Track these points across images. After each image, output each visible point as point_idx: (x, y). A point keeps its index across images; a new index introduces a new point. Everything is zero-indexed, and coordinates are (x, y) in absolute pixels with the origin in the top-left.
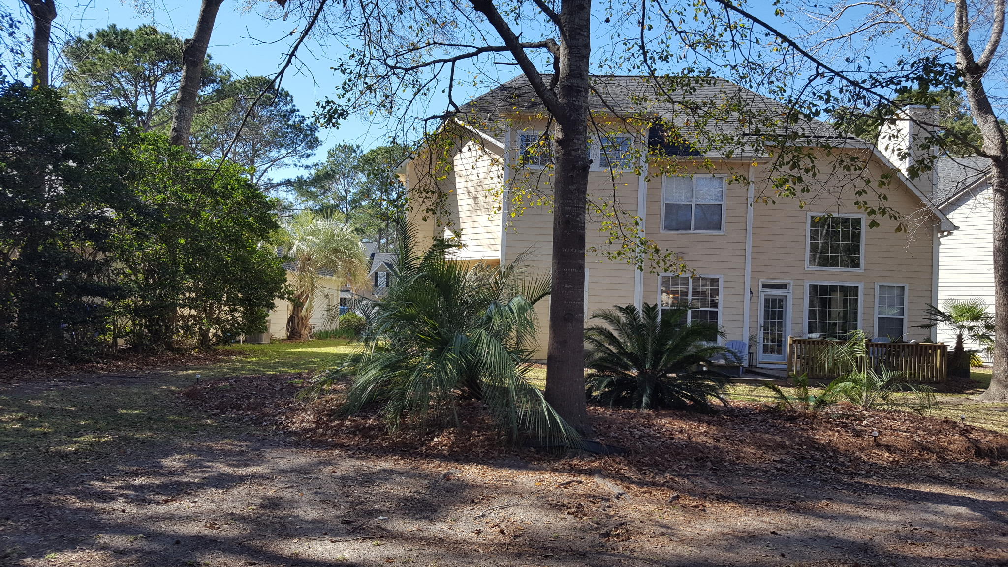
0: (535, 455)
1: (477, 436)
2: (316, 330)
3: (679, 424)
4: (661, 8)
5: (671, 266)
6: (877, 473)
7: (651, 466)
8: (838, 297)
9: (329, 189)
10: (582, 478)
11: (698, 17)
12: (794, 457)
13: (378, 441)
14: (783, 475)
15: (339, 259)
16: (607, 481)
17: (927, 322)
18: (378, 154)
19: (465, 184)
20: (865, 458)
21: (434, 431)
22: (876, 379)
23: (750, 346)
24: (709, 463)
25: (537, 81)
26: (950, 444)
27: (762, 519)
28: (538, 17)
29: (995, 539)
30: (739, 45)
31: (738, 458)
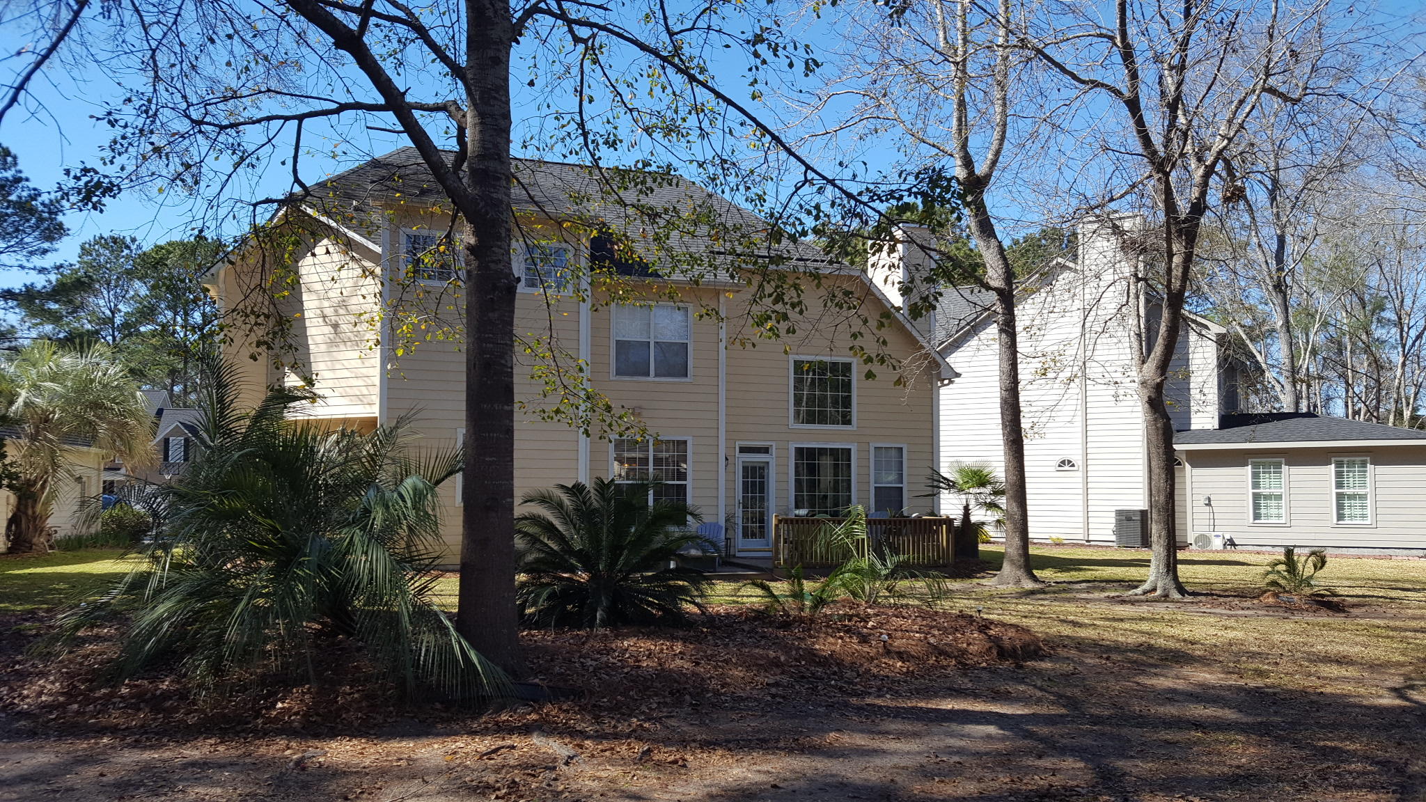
0: (444, 715)
1: (349, 694)
2: (60, 535)
3: (646, 645)
4: (605, 74)
5: (628, 429)
6: (890, 689)
7: (610, 710)
8: (827, 462)
9: (82, 306)
10: (515, 740)
11: (654, 93)
12: (791, 677)
13: (179, 716)
14: (779, 703)
15: (101, 419)
16: (551, 741)
17: (929, 491)
18: (169, 252)
19: (316, 304)
20: (875, 670)
21: (276, 693)
22: (879, 567)
23: (726, 530)
24: (687, 697)
25: (434, 159)
26: (969, 644)
27: (758, 768)
28: (431, 67)
29: (1031, 763)
30: (707, 134)
31: (723, 687)
